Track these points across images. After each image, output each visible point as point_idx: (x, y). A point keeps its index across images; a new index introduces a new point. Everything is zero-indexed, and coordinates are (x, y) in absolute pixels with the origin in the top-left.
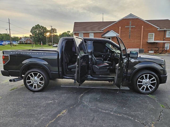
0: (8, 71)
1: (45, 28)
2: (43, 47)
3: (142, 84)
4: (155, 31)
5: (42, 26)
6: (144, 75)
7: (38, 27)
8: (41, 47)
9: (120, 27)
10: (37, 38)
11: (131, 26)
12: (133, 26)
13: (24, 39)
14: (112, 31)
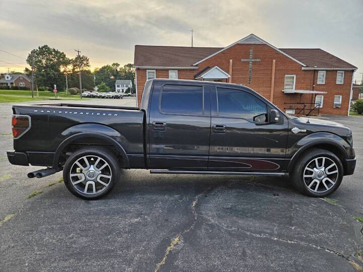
0: (26, 153)
1: (63, 56)
2: (59, 98)
3: (311, 178)
4: (297, 70)
5: (54, 50)
6: (316, 159)
7: (44, 50)
8: (54, 98)
9: (231, 61)
10: (43, 75)
11: (253, 58)
12: (256, 58)
13: (10, 78)
14: (216, 67)
